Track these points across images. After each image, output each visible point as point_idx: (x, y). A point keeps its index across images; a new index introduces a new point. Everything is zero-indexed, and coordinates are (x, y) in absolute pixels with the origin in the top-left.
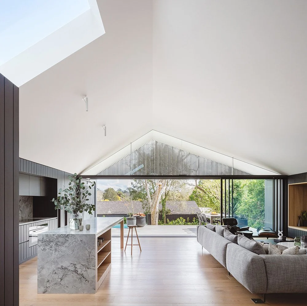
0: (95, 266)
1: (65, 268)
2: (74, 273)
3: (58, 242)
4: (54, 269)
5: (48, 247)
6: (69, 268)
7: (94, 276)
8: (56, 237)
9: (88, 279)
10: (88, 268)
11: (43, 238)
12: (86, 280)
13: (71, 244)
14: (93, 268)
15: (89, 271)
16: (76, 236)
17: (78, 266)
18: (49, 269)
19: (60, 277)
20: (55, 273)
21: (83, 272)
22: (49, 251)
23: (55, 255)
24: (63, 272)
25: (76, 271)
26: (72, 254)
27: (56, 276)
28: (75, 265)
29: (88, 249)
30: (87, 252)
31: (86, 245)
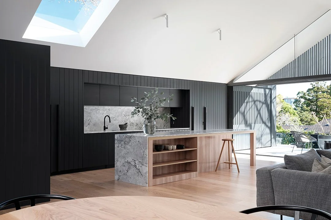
0: (146, 164)
1: (130, 163)
2: (134, 167)
3: (126, 141)
4: (124, 162)
5: (120, 145)
6: (132, 163)
7: (147, 172)
8: (124, 138)
9: (142, 174)
10: (143, 165)
11: (118, 138)
12: (142, 175)
13: (133, 143)
14: (146, 165)
15: (143, 166)
16: (136, 137)
17: (137, 162)
18: (121, 162)
19: (127, 169)
20: (124, 166)
21: (140, 168)
22: (120, 148)
23: (124, 151)
24: (128, 166)
25: (135, 166)
26: (133, 151)
27: (124, 168)
28: (135, 161)
29: (142, 148)
30: (142, 151)
31: (142, 145)
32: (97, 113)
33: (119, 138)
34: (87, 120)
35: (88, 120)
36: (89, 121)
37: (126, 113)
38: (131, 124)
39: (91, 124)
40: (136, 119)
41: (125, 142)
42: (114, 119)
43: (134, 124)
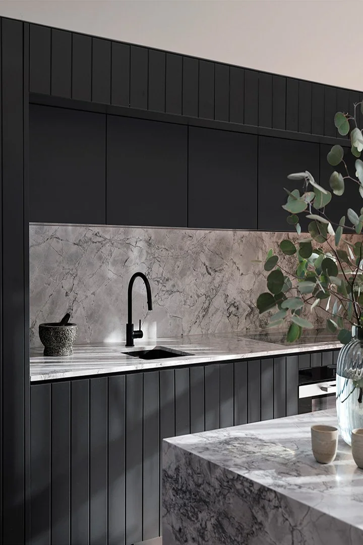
32: (100, 258)
33: (183, 473)
34: (63, 291)
35: (67, 294)
36: (71, 295)
37: (210, 260)
38: (232, 309)
39: (79, 312)
40: (246, 288)
41: (225, 523)
42: (169, 285)
43: (241, 310)
